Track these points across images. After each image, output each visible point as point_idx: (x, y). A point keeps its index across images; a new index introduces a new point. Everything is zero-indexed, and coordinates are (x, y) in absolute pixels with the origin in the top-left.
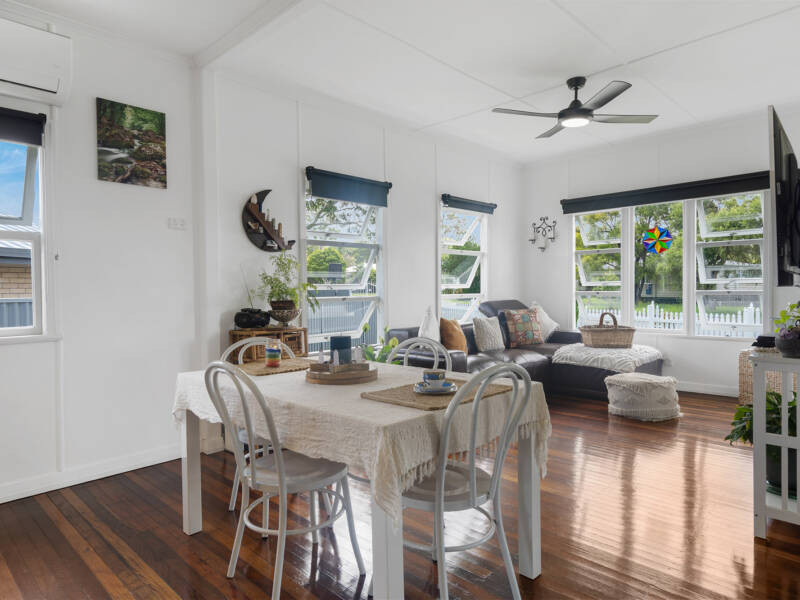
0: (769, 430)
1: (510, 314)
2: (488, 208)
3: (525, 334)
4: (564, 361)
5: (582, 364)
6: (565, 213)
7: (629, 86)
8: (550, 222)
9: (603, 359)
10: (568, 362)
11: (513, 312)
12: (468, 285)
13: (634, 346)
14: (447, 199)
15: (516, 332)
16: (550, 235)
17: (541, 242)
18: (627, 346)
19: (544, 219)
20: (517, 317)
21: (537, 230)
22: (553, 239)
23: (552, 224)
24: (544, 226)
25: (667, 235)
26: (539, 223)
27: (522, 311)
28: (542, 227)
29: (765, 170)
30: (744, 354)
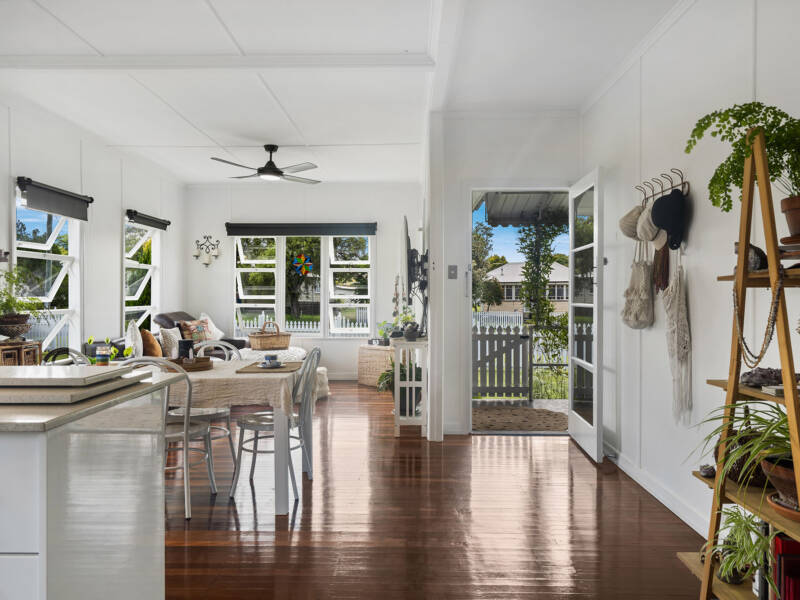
0: (401, 380)
1: (185, 325)
2: (162, 225)
6: (229, 234)
7: (316, 167)
8: (213, 241)
11: (188, 323)
12: (136, 297)
13: (291, 348)
14: (132, 214)
16: (215, 252)
17: (205, 258)
18: (285, 348)
19: (207, 238)
20: (192, 327)
21: (200, 247)
22: (216, 257)
23: (215, 243)
24: (208, 244)
25: (310, 261)
26: (202, 241)
27: (195, 322)
28: (206, 245)
29: (373, 222)
30: (363, 348)
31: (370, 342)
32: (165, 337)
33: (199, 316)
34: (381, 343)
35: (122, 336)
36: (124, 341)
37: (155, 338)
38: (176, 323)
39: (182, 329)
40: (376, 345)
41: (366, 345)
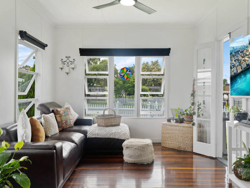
1: (57, 111)
2: (43, 46)
3: (66, 122)
4: (94, 136)
5: (104, 137)
6: (81, 55)
8: (71, 59)
9: (115, 133)
10: (96, 136)
11: (59, 109)
12: (25, 93)
13: (121, 124)
14: (24, 35)
15: (62, 121)
16: (72, 66)
17: (66, 69)
18: (118, 125)
19: (68, 58)
20: (62, 112)
21: (63, 63)
22: (73, 68)
23: (72, 61)
24: (68, 61)
25: (129, 72)
26: (65, 59)
27: (63, 109)
28: (67, 61)
29: (168, 48)
30: (164, 124)
31: (169, 120)
32: (46, 120)
33: (64, 104)
34: (177, 122)
35: (15, 122)
36: (16, 126)
37: (38, 121)
38: (51, 109)
39: (55, 113)
40: (173, 122)
41: (166, 122)
